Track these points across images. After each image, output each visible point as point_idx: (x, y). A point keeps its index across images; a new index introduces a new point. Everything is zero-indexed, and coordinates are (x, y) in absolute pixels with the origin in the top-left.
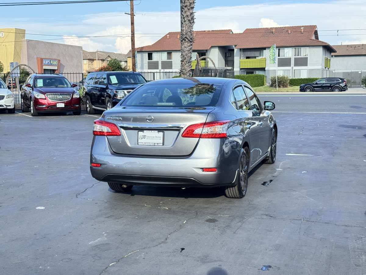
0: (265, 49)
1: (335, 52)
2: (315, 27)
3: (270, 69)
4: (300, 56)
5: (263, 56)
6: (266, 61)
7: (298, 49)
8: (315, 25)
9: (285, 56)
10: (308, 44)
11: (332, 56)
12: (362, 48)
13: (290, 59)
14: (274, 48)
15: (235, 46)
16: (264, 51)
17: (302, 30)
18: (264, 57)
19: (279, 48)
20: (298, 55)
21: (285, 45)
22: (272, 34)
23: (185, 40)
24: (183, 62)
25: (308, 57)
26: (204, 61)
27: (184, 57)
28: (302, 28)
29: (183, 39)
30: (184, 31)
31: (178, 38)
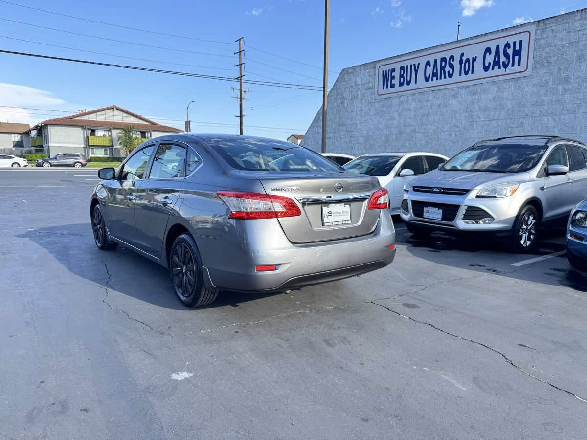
12: (1, 126)
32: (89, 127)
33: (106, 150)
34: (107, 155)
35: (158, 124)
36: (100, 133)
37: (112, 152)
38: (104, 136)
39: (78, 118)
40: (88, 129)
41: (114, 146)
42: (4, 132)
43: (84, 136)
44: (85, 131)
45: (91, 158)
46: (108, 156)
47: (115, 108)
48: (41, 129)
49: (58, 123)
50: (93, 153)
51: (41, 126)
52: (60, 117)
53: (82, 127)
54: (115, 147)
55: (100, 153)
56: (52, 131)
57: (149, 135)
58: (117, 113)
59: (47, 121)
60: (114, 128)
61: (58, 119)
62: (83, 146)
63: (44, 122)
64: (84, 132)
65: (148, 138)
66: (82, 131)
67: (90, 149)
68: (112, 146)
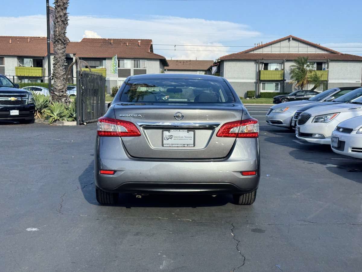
0: (105, 59)
1: (167, 65)
2: (151, 41)
3: (110, 79)
4: (139, 68)
5: (102, 66)
6: (106, 71)
7: (137, 61)
8: (151, 39)
9: (125, 67)
10: (146, 57)
11: (165, 70)
12: (190, 64)
13: (130, 70)
14: (115, 59)
15: (74, 55)
16: (104, 61)
17: (140, 44)
18: (103, 67)
19: (119, 59)
20: (137, 67)
21: (125, 57)
22: (110, 46)
23: (58, 42)
24: (56, 65)
25: (147, 69)
26: (41, 68)
27: (57, 60)
28: (139, 41)
29: (56, 41)
30: (57, 32)
31: (10, 42)
32: (262, 61)
33: (277, 85)
34: (278, 90)
35: (339, 53)
36: (272, 67)
37: (283, 87)
38: (276, 69)
39: (252, 52)
40: (260, 62)
41: (285, 80)
42: (191, 69)
43: (256, 71)
44: (258, 65)
45: (261, 93)
46: (279, 91)
47: (291, 39)
48: (220, 64)
49: (233, 58)
50: (264, 89)
51: (219, 62)
52: (236, 53)
53: (256, 61)
54: (287, 81)
55: (270, 88)
56: (227, 66)
57: (326, 65)
58: (293, 43)
59: (223, 57)
60: (288, 61)
61: (233, 54)
62: (254, 81)
63: (221, 58)
64: (257, 66)
65: (324, 69)
66: (255, 65)
67: (261, 84)
68: (284, 80)
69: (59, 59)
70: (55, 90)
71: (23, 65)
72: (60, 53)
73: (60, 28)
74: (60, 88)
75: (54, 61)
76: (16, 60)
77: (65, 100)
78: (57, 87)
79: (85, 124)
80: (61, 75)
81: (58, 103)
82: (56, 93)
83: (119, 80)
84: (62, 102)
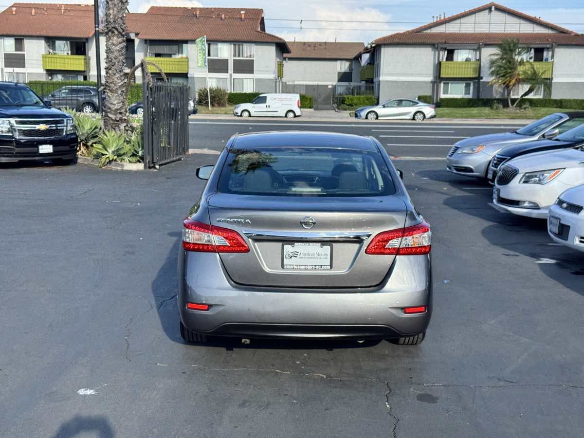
0: (186, 42)
1: (288, 52)
2: (261, 11)
3: (195, 76)
4: (242, 57)
5: (182, 53)
6: (188, 62)
7: (239, 45)
8: (261, 8)
9: (219, 56)
10: (253, 39)
11: (285, 59)
12: (325, 48)
13: (227, 60)
14: (204, 43)
15: (137, 34)
16: (185, 46)
17: (243, 17)
18: (184, 55)
19: (210, 42)
20: (239, 56)
21: (219, 38)
22: (195, 19)
23: (113, 32)
24: (110, 69)
25: (254, 59)
26: (82, 57)
27: (111, 61)
28: (242, 12)
29: (110, 30)
30: (111, 17)
31: (33, 14)
32: (444, 46)
33: (468, 86)
34: (469, 94)
35: (571, 32)
36: (461, 56)
37: (477, 89)
38: (468, 60)
39: (429, 31)
40: (441, 48)
41: (482, 78)
42: (327, 57)
43: (434, 63)
44: (437, 52)
45: (442, 100)
46: (470, 96)
47: (493, 8)
48: (374, 51)
49: (396, 41)
50: (446, 92)
51: (374, 47)
52: (401, 32)
53: (433, 46)
54: (484, 80)
55: (457, 92)
56: (386, 54)
57: (550, 53)
58: (497, 16)
59: (380, 39)
60: (487, 45)
61: (397, 34)
62: (430, 79)
63: (376, 41)
64: (435, 55)
65: (547, 60)
66: (433, 52)
67: (442, 85)
68: (479, 78)
69: (114, 61)
70: (109, 110)
71: (54, 52)
72: (116, 51)
73: (115, 9)
74: (116, 107)
75: (106, 63)
76: (42, 42)
77: (125, 127)
78: (111, 106)
79: (157, 167)
80: (118, 86)
81: (113, 132)
82: (110, 115)
83: (209, 78)
84: (120, 130)
